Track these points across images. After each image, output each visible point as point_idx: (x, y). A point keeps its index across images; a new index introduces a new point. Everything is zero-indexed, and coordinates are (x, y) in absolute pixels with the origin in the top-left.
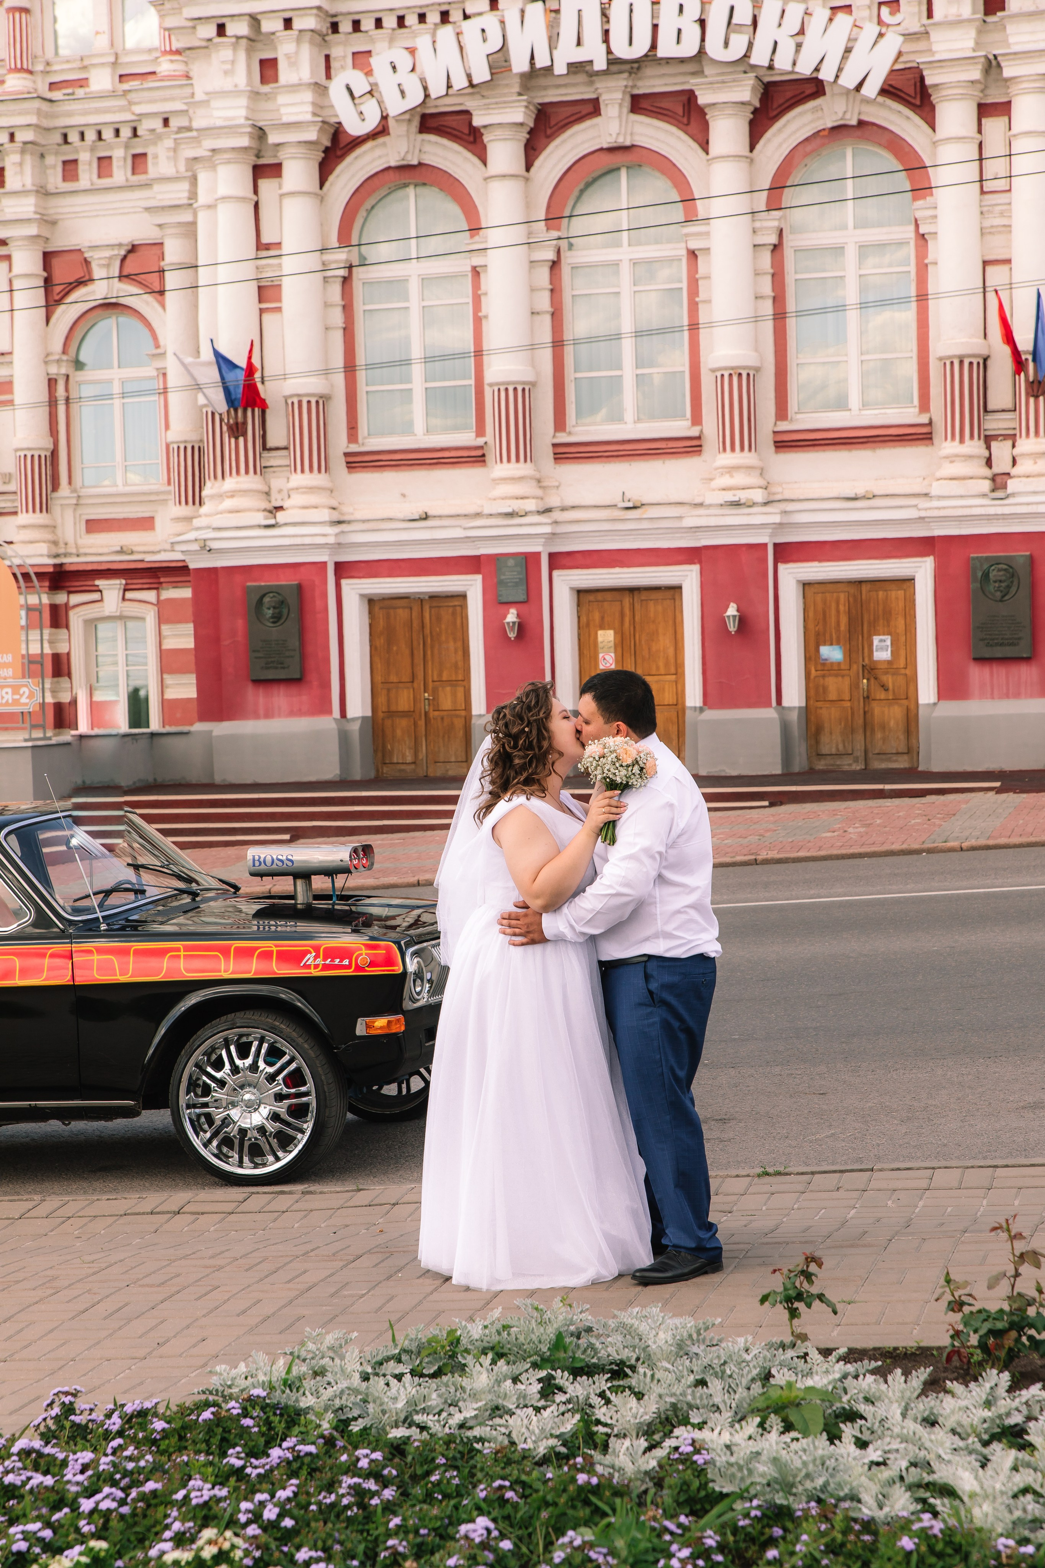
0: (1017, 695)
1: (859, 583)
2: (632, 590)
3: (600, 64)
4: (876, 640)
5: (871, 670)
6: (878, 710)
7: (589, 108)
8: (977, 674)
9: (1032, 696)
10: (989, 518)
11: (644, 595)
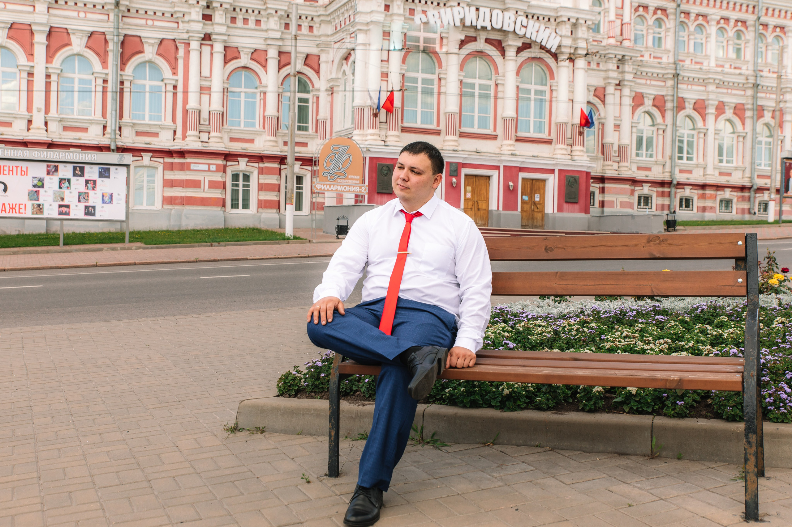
0: (574, 212)
1: (532, 180)
2: (476, 176)
3: (489, 28)
4: (536, 195)
5: (535, 203)
6: (536, 214)
7: (473, 39)
8: (566, 206)
9: (577, 212)
10: (571, 165)
11: (479, 178)
